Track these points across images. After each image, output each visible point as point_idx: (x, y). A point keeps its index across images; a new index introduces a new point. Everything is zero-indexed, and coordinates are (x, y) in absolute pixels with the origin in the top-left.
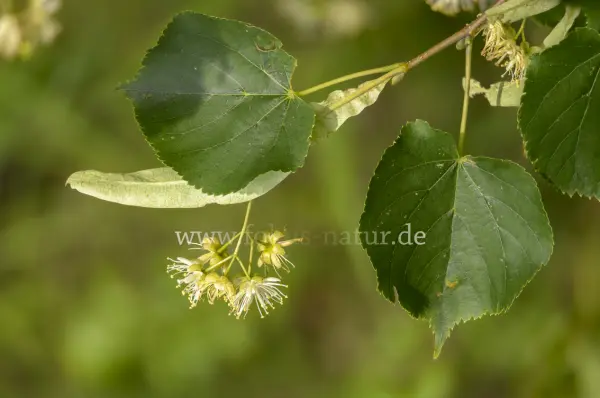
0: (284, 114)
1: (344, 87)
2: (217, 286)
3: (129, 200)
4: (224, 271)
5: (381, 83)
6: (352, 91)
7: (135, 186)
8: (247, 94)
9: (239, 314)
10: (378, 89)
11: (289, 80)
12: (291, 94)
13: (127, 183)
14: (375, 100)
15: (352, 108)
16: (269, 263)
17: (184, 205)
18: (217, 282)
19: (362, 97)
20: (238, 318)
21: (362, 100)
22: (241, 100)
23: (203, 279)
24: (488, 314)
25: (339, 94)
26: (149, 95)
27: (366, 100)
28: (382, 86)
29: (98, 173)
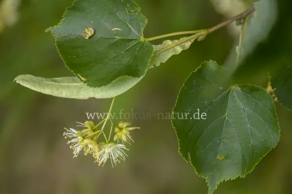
0: (137, 49)
1: (172, 38)
2: (90, 146)
3: (47, 91)
4: (95, 138)
5: (192, 39)
6: (176, 41)
7: (51, 84)
8: (118, 38)
9: (100, 163)
10: (191, 42)
11: (142, 31)
12: (142, 39)
13: (47, 82)
14: (188, 47)
15: (175, 50)
16: (120, 138)
17: (77, 97)
18: (91, 143)
19: (181, 45)
20: (99, 165)
21: (181, 46)
22: (115, 41)
23: (82, 141)
24: (239, 177)
25: (169, 42)
26: (65, 35)
27: (183, 47)
28: (193, 41)
29: (32, 76)
